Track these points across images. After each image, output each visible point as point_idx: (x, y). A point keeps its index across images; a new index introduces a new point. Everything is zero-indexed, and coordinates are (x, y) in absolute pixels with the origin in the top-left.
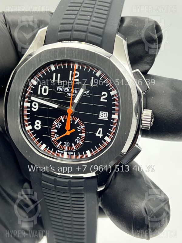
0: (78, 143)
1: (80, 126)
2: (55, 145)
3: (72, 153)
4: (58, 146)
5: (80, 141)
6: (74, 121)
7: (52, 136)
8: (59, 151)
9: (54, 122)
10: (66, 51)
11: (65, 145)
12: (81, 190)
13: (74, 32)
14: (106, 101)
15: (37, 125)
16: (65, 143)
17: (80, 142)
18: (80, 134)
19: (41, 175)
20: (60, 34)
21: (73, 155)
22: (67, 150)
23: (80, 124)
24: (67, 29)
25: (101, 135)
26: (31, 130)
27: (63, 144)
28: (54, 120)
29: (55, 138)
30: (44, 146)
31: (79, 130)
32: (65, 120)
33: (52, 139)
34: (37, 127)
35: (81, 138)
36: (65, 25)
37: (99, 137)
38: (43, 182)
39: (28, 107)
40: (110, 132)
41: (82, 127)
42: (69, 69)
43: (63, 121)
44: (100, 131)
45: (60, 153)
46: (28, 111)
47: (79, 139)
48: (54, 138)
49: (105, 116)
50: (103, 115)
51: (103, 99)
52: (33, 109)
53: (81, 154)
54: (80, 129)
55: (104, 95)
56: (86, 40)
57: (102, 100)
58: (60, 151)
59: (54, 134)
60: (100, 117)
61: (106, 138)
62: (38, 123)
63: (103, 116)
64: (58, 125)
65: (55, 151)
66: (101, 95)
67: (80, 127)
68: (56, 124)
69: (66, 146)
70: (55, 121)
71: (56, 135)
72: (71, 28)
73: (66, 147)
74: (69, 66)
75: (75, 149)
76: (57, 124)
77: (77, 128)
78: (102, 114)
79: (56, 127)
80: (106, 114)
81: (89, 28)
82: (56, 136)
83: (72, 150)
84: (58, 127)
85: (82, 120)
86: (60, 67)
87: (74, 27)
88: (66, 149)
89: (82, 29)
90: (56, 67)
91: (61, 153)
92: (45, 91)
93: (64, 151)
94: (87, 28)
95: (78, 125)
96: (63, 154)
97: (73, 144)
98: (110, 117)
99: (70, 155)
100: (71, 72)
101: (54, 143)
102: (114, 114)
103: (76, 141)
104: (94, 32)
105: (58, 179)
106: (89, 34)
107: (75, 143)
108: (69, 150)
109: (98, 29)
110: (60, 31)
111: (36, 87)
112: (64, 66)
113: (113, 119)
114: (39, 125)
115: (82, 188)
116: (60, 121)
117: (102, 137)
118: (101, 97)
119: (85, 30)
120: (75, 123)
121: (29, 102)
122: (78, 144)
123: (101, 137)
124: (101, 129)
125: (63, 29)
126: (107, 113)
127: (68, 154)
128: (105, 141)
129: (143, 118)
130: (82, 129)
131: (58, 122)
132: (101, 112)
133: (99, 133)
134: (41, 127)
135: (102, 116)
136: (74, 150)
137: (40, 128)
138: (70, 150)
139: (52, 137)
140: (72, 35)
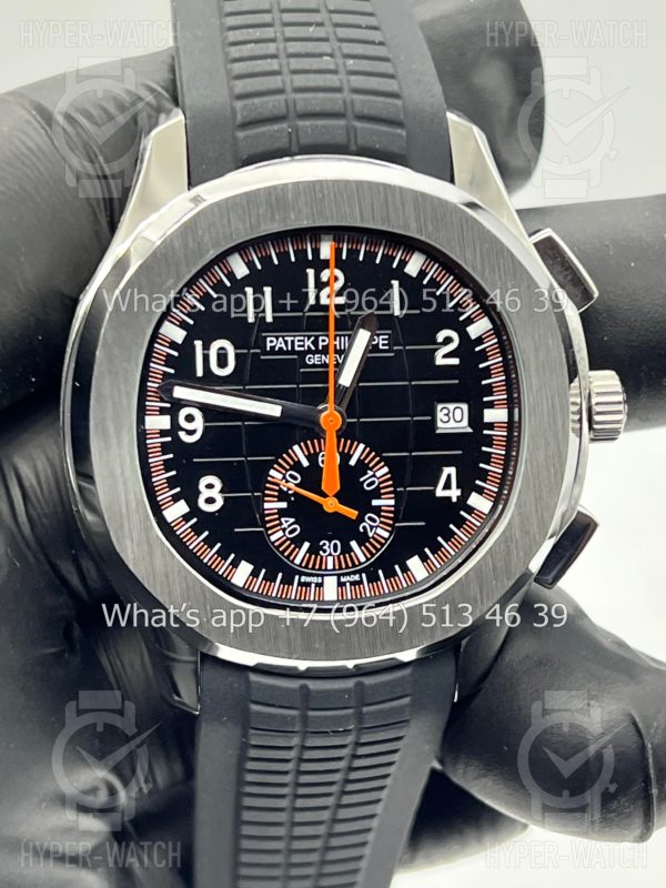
0: (370, 535)
1: (370, 473)
2: (288, 557)
4: (297, 561)
5: (377, 527)
6: (346, 457)
7: (268, 525)
9: (272, 472)
10: (290, 196)
11: (325, 551)
12: (401, 709)
13: (301, 123)
14: (455, 361)
15: (205, 493)
16: (321, 543)
17: (379, 531)
18: (375, 503)
19: (248, 681)
20: (246, 138)
21: (360, 582)
22: (334, 569)
23: (371, 465)
24: (267, 114)
25: (454, 493)
26: (186, 518)
27: (315, 550)
28: (269, 465)
29: (284, 530)
30: (245, 568)
31: (369, 485)
32: (312, 458)
33: (273, 538)
34: (210, 501)
35: (380, 516)
36: (256, 100)
37: (449, 498)
38: (254, 707)
39: (163, 433)
40: (484, 475)
41: (379, 474)
42: (303, 262)
43: (305, 463)
44: (449, 476)
45: (308, 585)
46: (165, 448)
47: (374, 521)
48: (280, 534)
49: (458, 417)
50: (451, 415)
51: (445, 356)
52: (182, 435)
53: (390, 574)
54: (373, 483)
55: (448, 340)
56: (353, 148)
57: (440, 361)
59: (279, 519)
60: (440, 424)
61: (475, 500)
62: (210, 486)
63: (452, 418)
65: (288, 581)
66: (435, 342)
67: (374, 476)
68: (280, 476)
69: (330, 554)
70: (276, 466)
71: (283, 520)
72: (284, 110)
73: (330, 559)
74: (301, 253)
75: (363, 559)
76: (284, 478)
77: (361, 480)
78: (445, 411)
79: (280, 491)
80: (458, 412)
81: (348, 100)
82: (285, 525)
83: (354, 565)
84: (290, 488)
85: (376, 446)
86: (266, 260)
87: (291, 105)
88: (330, 566)
89: (328, 107)
90: (250, 264)
92: (222, 362)
94: (345, 102)
95: (362, 467)
97: (354, 544)
98: (476, 419)
99: (348, 584)
100: (311, 272)
101: (282, 553)
102: (491, 405)
103: (364, 528)
104: (373, 112)
105: (313, 685)
106: (358, 124)
107: (363, 539)
108: (341, 568)
109: (382, 99)
110: (245, 125)
111: (186, 349)
112: (283, 256)
113: (491, 426)
114: (215, 493)
115: (406, 701)
117: (458, 497)
118: (436, 350)
119: (338, 107)
120: (353, 462)
121: (162, 411)
122: (373, 537)
123: (454, 500)
124: (450, 471)
125: (253, 116)
126: (465, 407)
127: (341, 584)
128: (470, 510)
129: (597, 404)
130: (380, 483)
131: (287, 470)
132: (440, 407)
133: (447, 486)
134: (226, 499)
135: (446, 419)
136: (360, 564)
137: (219, 503)
138: (344, 566)
139: (270, 532)
140: (294, 136)
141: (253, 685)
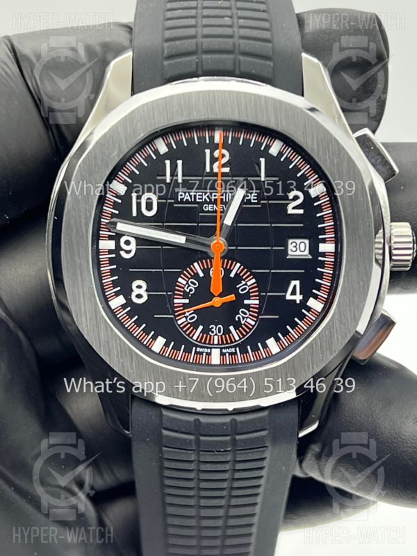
0: (243, 322)
1: (243, 282)
2: (188, 335)
3: (233, 350)
4: (195, 338)
5: (247, 318)
6: (228, 271)
7: (176, 314)
8: (198, 349)
9: (180, 280)
11: (213, 332)
12: (261, 438)
13: (205, 57)
14: (301, 211)
15: (136, 291)
16: (210, 327)
17: (249, 320)
18: (246, 302)
19: (161, 415)
20: (169, 65)
21: (235, 353)
22: (218, 344)
23: (244, 277)
24: (183, 50)
25: (298, 298)
26: (124, 307)
27: (206, 331)
28: (179, 275)
29: (186, 317)
30: (161, 341)
31: (242, 290)
32: (206, 271)
33: (179, 322)
34: (139, 296)
35: (249, 311)
36: (178, 42)
37: (295, 301)
38: (165, 432)
39: (110, 252)
40: (318, 287)
41: (249, 283)
42: (203, 145)
43: (201, 275)
44: (295, 287)
45: (201, 353)
46: (111, 261)
47: (245, 314)
48: (184, 319)
49: (302, 249)
50: (298, 247)
51: (294, 208)
52: (122, 253)
53: (255, 349)
54: (245, 289)
55: (296, 198)
56: (237, 72)
57: (290, 211)
58: (201, 350)
59: (183, 310)
60: (290, 252)
61: (312, 302)
62: (139, 287)
63: (298, 249)
64: (189, 286)
65: (188, 351)
67: (246, 284)
68: (185, 282)
69: (216, 334)
70: (182, 275)
71: (186, 310)
72: (194, 48)
73: (216, 337)
74: (201, 139)
75: (237, 338)
77: (238, 286)
78: (294, 244)
79: (184, 292)
80: (302, 245)
81: (237, 43)
82: (187, 314)
83: (232, 342)
84: (191, 290)
85: (247, 265)
86: (179, 143)
87: (200, 45)
88: (216, 342)
89: (223, 47)
90: (169, 145)
91: (204, 354)
92: (149, 207)
93: (211, 348)
94: (234, 44)
95: (238, 278)
96: (209, 354)
97: (232, 328)
98: (314, 249)
99: (227, 354)
100: (208, 152)
101: (185, 332)
102: (324, 241)
103: (239, 318)
104: (252, 50)
105: (203, 419)
106: (241, 58)
107: (238, 325)
108: (223, 344)
109: (259, 43)
110: (169, 57)
111: (126, 198)
112: (190, 140)
113: (323, 254)
114: (142, 291)
115: (264, 433)
116: (193, 274)
117: (300, 300)
118: (288, 204)
119: (229, 47)
120: (232, 275)
121: (110, 238)
122: (244, 324)
123: (298, 302)
124: (297, 283)
125: (174, 51)
126: (307, 242)
127: (222, 354)
128: (309, 309)
129: (395, 243)
130: (250, 289)
131: (189, 279)
132: (290, 241)
133: (294, 293)
134: (149, 296)
135: (294, 249)
136: (236, 341)
137: (145, 298)
138: (229, 342)
139: (177, 318)
140: (200, 64)
141: (164, 417)
